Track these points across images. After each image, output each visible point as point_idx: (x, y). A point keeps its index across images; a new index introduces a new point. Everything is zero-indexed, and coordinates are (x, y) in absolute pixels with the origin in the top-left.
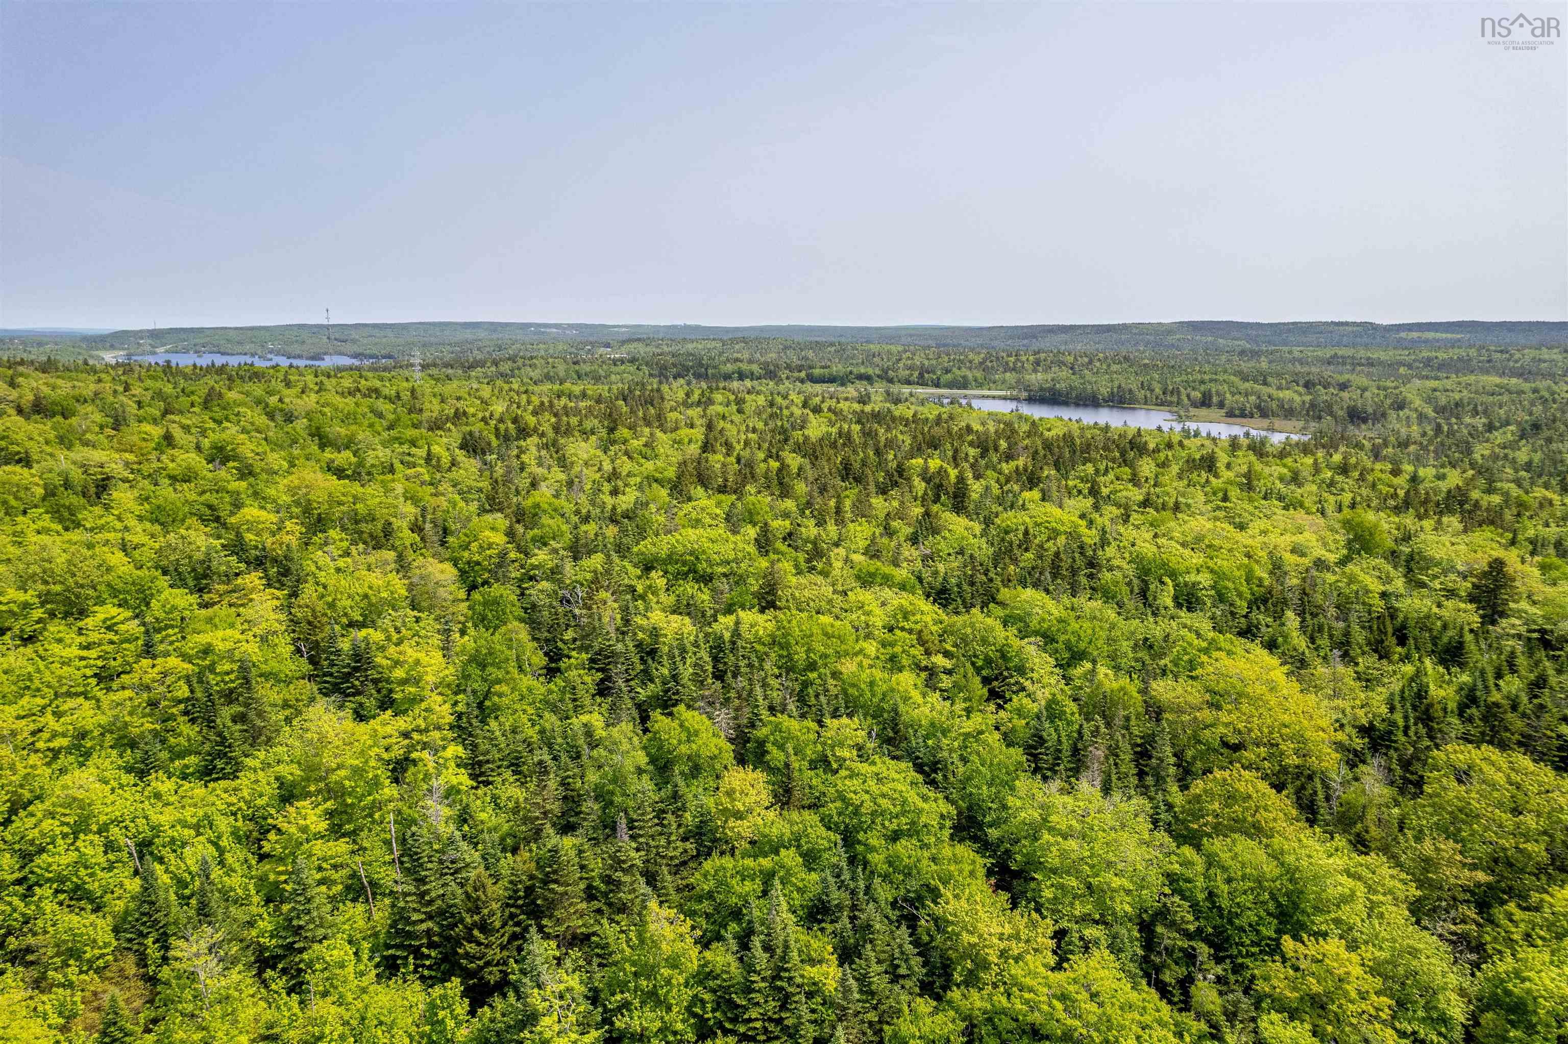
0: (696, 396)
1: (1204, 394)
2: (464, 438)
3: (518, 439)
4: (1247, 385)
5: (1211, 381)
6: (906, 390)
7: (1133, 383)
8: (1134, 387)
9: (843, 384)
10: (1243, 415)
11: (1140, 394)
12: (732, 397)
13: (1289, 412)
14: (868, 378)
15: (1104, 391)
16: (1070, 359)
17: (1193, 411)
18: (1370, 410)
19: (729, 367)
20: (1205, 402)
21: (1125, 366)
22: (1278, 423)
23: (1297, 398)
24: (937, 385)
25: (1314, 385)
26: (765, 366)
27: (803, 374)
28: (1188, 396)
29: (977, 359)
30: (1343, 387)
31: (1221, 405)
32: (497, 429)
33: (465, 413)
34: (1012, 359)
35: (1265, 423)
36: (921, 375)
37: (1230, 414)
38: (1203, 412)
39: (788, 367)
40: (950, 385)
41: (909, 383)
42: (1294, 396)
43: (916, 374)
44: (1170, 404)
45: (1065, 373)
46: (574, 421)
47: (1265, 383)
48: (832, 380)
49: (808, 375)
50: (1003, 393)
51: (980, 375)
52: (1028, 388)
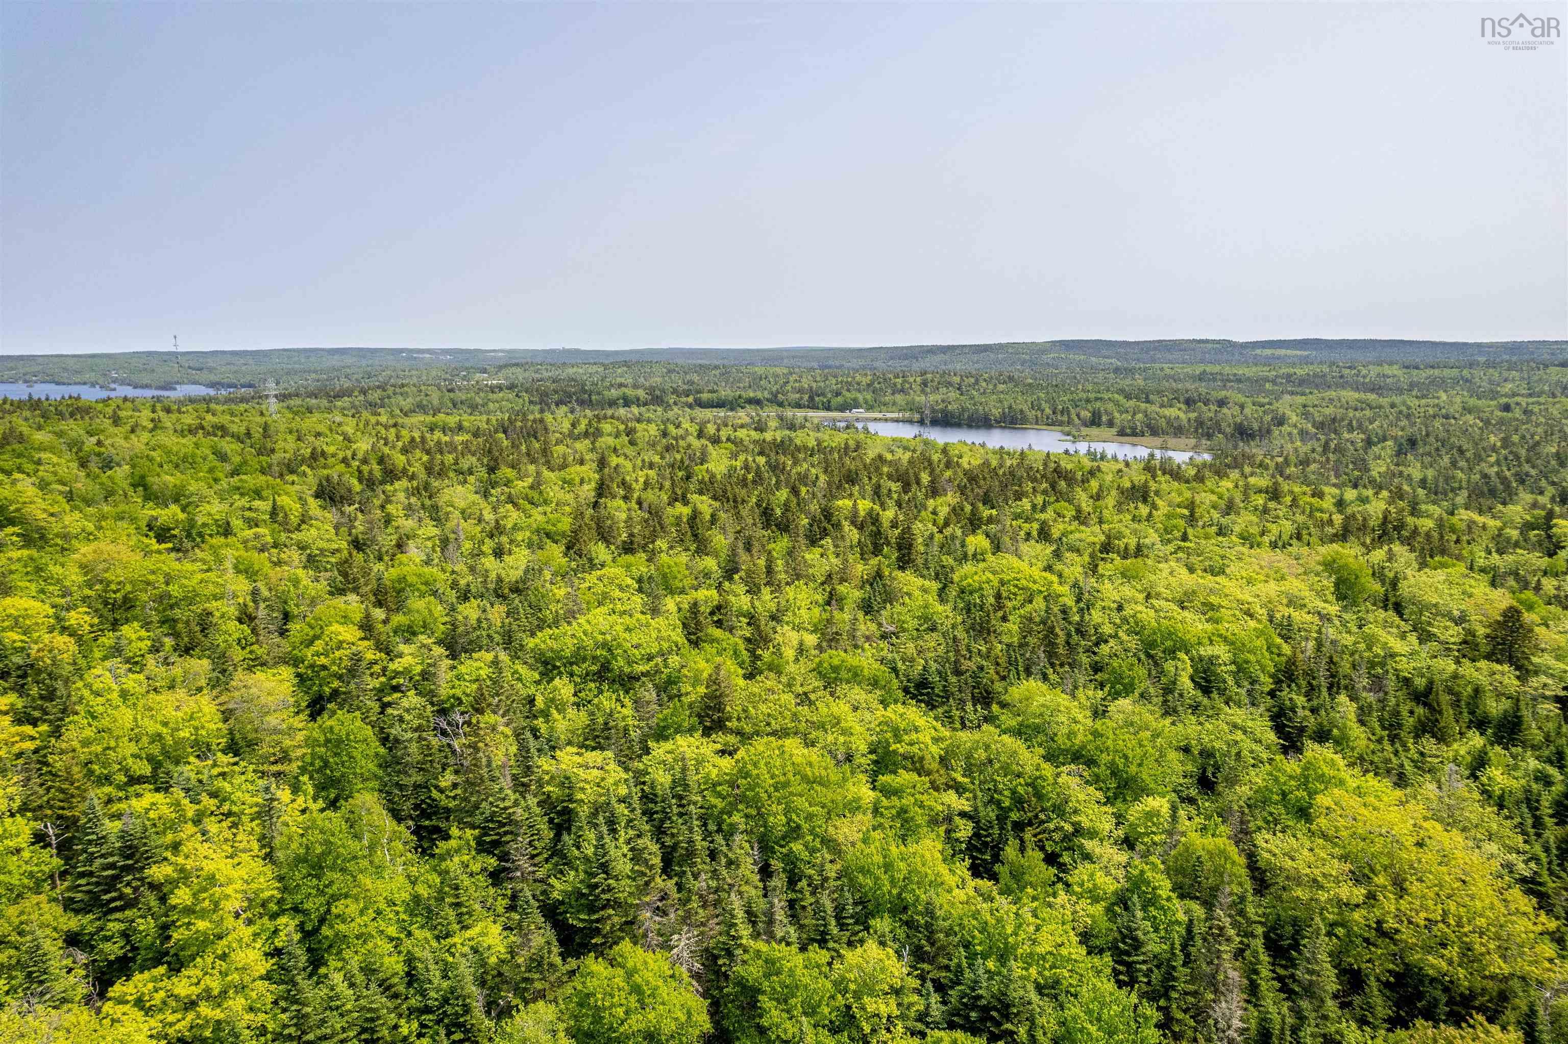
0: (582, 427)
1: (1094, 414)
2: (320, 485)
3: (383, 483)
4: (1132, 403)
5: (1097, 399)
6: (800, 414)
7: (1022, 404)
8: (1025, 408)
9: (732, 409)
10: (1134, 434)
11: (1031, 414)
12: (622, 427)
13: (1178, 430)
14: (757, 402)
15: (996, 412)
16: (957, 379)
17: (1085, 431)
18: (1256, 426)
19: (614, 393)
20: (1095, 421)
21: (1011, 385)
22: (1172, 441)
23: (1182, 415)
24: (828, 408)
25: (1195, 402)
26: (651, 390)
27: (690, 399)
28: (1078, 415)
29: (865, 381)
30: (1222, 403)
31: (1111, 424)
32: (360, 472)
33: (323, 453)
34: (900, 380)
35: (1158, 441)
36: (811, 398)
37: (1122, 433)
38: (1094, 431)
39: (675, 391)
40: (842, 408)
41: (799, 406)
42: (1176, 412)
43: (806, 397)
44: (1061, 424)
45: (953, 395)
46: (449, 458)
47: (1148, 401)
48: (720, 404)
49: (695, 400)
50: (895, 415)
51: (869, 396)
52: (919, 410)
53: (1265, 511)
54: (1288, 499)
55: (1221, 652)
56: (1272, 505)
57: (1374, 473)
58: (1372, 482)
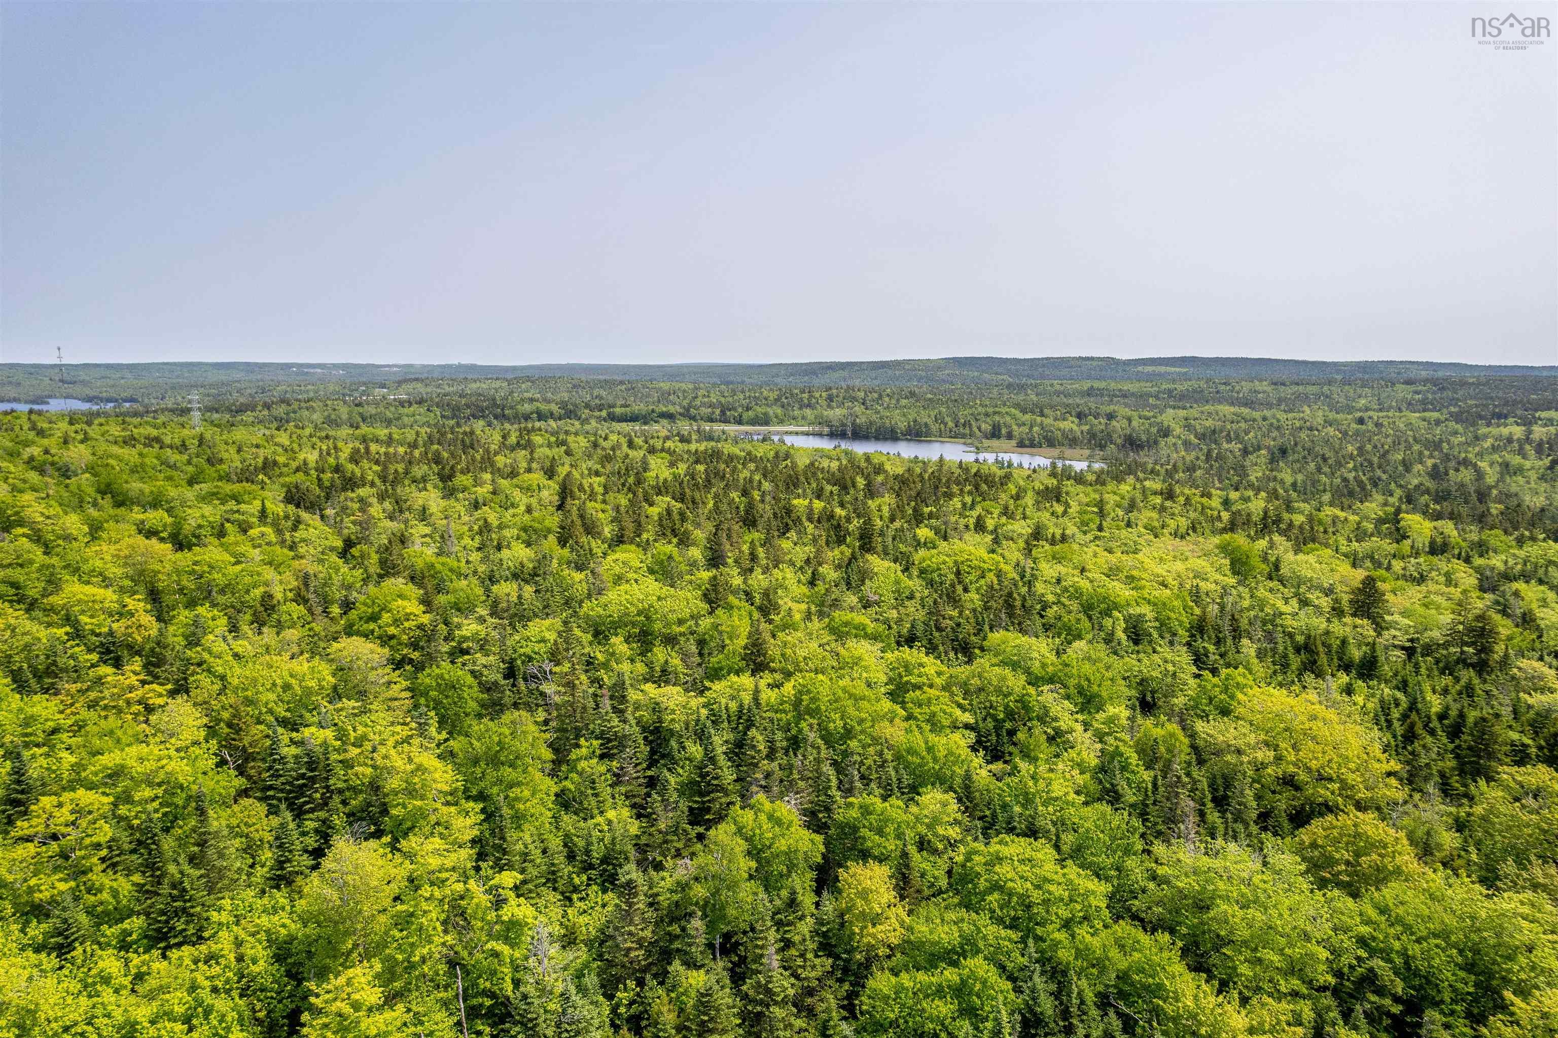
0: (513, 439)
1: (994, 426)
2: (289, 491)
3: (344, 489)
4: (1028, 417)
5: (995, 413)
6: (718, 427)
7: (926, 417)
8: (929, 421)
9: (645, 423)
10: (1032, 445)
11: (934, 428)
12: (553, 439)
13: (1073, 442)
14: (670, 417)
15: (902, 425)
16: (861, 394)
17: (986, 443)
18: (1144, 437)
19: (527, 407)
20: (995, 434)
21: (912, 400)
22: (1068, 452)
23: (1075, 428)
24: (740, 422)
25: (1086, 416)
26: (563, 405)
27: (604, 413)
28: (979, 429)
29: (773, 396)
30: (1111, 417)
31: (1010, 436)
32: (319, 479)
34: (806, 395)
35: (1056, 452)
36: (723, 413)
37: (1021, 445)
38: (995, 443)
39: (587, 406)
40: (753, 422)
41: (711, 420)
42: (1070, 424)
43: (718, 411)
44: (963, 436)
45: (858, 409)
47: (1042, 415)
48: (633, 419)
49: (609, 414)
50: (805, 429)
51: (779, 411)
52: (828, 423)
53: (1163, 509)
54: (1182, 499)
55: (1146, 610)
56: (1168, 504)
57: (1252, 478)
58: (1251, 486)
